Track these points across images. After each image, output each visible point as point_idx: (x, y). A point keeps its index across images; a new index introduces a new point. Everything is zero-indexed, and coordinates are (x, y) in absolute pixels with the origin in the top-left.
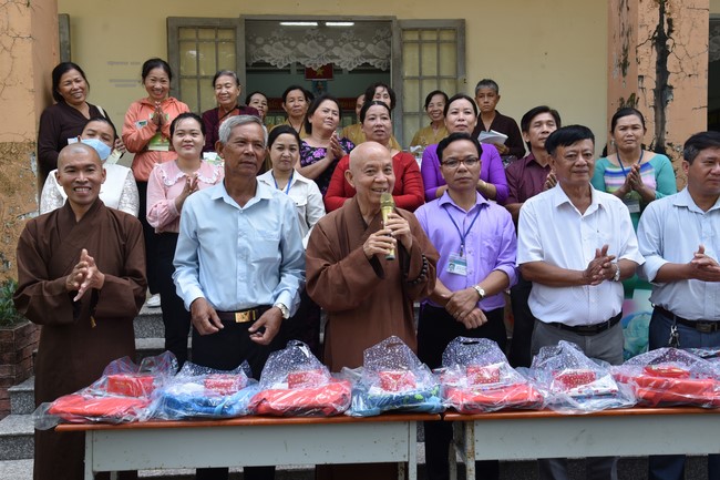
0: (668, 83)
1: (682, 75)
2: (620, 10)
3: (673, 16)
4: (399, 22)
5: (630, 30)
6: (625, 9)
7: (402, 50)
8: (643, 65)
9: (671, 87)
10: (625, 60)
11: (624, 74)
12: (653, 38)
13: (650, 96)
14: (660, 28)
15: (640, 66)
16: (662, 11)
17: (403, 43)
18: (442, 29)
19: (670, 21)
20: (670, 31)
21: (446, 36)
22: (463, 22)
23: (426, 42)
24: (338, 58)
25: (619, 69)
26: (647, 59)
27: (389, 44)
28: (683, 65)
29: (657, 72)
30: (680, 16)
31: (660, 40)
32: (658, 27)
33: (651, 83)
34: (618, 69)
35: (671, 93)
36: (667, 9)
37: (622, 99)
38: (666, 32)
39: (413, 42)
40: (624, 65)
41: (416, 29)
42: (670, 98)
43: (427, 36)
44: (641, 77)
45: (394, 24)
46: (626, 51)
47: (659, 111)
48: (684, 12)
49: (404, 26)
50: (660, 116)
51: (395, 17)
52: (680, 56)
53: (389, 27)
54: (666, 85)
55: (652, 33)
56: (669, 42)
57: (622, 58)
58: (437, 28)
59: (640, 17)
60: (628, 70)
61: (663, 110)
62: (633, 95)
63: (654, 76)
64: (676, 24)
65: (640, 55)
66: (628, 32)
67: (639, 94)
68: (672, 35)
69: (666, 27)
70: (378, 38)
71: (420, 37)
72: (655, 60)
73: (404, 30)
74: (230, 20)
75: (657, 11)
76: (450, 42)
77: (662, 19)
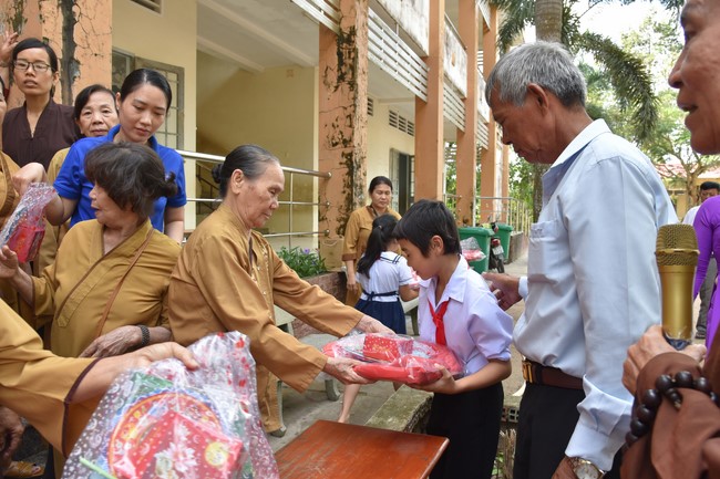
0: (75, 57)
1: (89, 51)
8: (49, 25)
9: (78, 62)
10: (19, 15)
15: (44, 26)
26: (52, 20)
28: (90, 41)
29: (64, 40)
35: (78, 69)
40: (17, 21)
42: (77, 74)
46: (19, 4)
47: (67, 87)
50: (67, 93)
52: (88, 29)
54: (72, 58)
56: (75, 9)
57: (13, 12)
61: (70, 86)
63: (61, 43)
65: (44, 13)
72: (61, 24)
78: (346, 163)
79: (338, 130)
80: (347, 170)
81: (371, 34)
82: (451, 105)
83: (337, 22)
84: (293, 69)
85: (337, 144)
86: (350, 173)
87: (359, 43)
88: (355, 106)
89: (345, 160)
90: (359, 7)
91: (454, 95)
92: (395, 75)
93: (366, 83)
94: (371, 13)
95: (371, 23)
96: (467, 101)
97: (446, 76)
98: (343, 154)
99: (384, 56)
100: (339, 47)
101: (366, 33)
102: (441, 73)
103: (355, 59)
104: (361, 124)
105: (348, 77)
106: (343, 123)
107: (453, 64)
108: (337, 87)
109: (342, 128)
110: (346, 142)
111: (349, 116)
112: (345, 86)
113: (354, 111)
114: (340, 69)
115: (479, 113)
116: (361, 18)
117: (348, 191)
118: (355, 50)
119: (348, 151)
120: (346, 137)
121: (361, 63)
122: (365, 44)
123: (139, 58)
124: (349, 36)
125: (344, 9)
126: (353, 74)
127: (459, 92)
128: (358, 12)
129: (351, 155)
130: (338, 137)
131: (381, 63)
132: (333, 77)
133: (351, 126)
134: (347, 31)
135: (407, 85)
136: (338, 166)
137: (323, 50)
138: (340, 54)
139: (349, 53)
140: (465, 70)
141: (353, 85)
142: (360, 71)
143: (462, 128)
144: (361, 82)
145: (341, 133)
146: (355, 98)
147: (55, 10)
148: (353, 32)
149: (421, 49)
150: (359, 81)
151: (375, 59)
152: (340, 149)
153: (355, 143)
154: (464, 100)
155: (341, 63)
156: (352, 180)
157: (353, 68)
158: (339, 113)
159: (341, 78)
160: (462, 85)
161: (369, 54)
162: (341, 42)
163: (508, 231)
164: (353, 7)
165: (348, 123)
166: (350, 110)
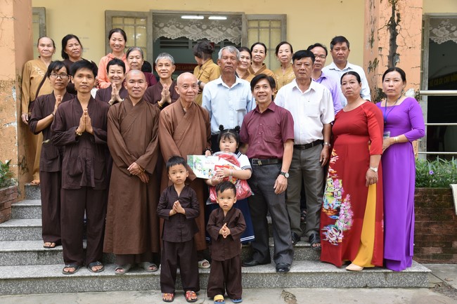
0: (397, 52)
1: (406, 47)
2: (371, 8)
3: (400, 12)
4: (246, 15)
5: (375, 20)
6: (373, 7)
7: (248, 33)
8: (382, 41)
9: (399, 55)
10: (372, 39)
11: (372, 47)
12: (388, 25)
13: (386, 60)
14: (392, 19)
15: (379, 42)
16: (394, 9)
17: (248, 28)
18: (273, 20)
19: (398, 15)
20: (399, 21)
21: (275, 24)
22: (285, 16)
23: (262, 28)
24: (209, 35)
25: (369, 44)
26: (384, 38)
27: (240, 29)
28: (406, 41)
29: (390, 45)
30: (404, 12)
31: (393, 26)
33: (386, 52)
35: (398, 58)
36: (397, 7)
37: (370, 62)
38: (396, 21)
39: (254, 28)
40: (372, 41)
41: (257, 20)
42: (397, 61)
43: (264, 24)
44: (380, 48)
45: (243, 17)
46: (373, 33)
48: (407, 9)
49: (249, 18)
51: (244, 13)
52: (405, 35)
53: (241, 19)
54: (395, 53)
55: (387, 22)
56: (397, 27)
57: (371, 37)
58: (270, 19)
59: (380, 12)
60: (374, 44)
62: (376, 59)
63: (389, 48)
64: (402, 16)
65: (380, 35)
66: (374, 22)
67: (379, 58)
68: (400, 23)
69: (396, 18)
70: (234, 25)
71: (259, 25)
72: (389, 38)
73: (249, 21)
74: (143, 13)
75: (391, 9)
76: (277, 28)
77: (393, 13)
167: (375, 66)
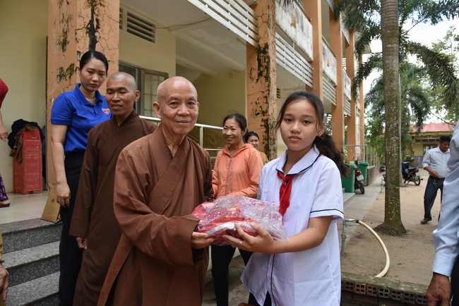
2: (61, 4)
3: (100, 18)
5: (70, 18)
6: (65, 3)
8: (81, 44)
10: (65, 40)
11: (64, 50)
12: (87, 28)
14: (91, 22)
15: (78, 45)
16: (93, 12)
19: (97, 20)
20: (98, 27)
26: (83, 41)
30: (103, 20)
31: (92, 31)
32: (90, 21)
34: (58, 46)
36: (96, 11)
37: (61, 69)
38: (95, 26)
40: (64, 43)
44: (79, 53)
46: (65, 33)
48: (105, 18)
52: (104, 45)
55: (86, 24)
56: (96, 34)
57: (62, 38)
59: (78, 10)
60: (67, 47)
62: (73, 65)
64: (101, 24)
65: (78, 37)
66: (68, 20)
67: (77, 64)
68: (99, 30)
69: (95, 23)
72: (88, 44)
75: (89, 10)
77: (92, 17)
78: (264, 125)
79: (259, 105)
80: (265, 130)
81: (277, 48)
82: (328, 90)
83: (257, 40)
84: (232, 73)
85: (258, 114)
86: (267, 132)
87: (270, 53)
88: (269, 90)
89: (263, 123)
90: (270, 31)
91: (329, 84)
92: (293, 72)
93: (275, 77)
94: (277, 35)
95: (277, 42)
96: (337, 87)
97: (324, 72)
98: (262, 120)
99: (286, 61)
100: (258, 56)
101: (275, 47)
102: (321, 71)
103: (268, 62)
104: (273, 102)
105: (265, 73)
106: (262, 101)
107: (328, 66)
108: (258, 80)
109: (261, 104)
110: (264, 113)
111: (266, 97)
112: (263, 79)
113: (269, 94)
114: (259, 69)
115: (345, 95)
116: (271, 38)
117: (266, 142)
118: (268, 57)
119: (265, 118)
120: (264, 110)
121: (272, 65)
122: (274, 54)
123: (142, 69)
124: (264, 49)
125: (261, 33)
126: (267, 72)
127: (332, 82)
128: (269, 34)
129: (267, 120)
130: (259, 110)
131: (284, 65)
132: (255, 74)
133: (267, 103)
134: (263, 46)
135: (301, 78)
136: (260, 127)
137: (249, 58)
138: (259, 60)
139: (265, 59)
140: (335, 69)
141: (267, 78)
142: (271, 70)
143: (335, 104)
144: (273, 76)
145: (261, 107)
146: (269, 86)
147: (85, 35)
148: (267, 46)
149: (308, 56)
150: (271, 75)
151: (280, 63)
152: (260, 117)
153: (270, 113)
154: (335, 87)
155: (260, 65)
156: (268, 135)
157: (267, 68)
158: (260, 95)
159: (260, 74)
160: (334, 78)
161: (277, 60)
162: (259, 53)
163: (366, 166)
164: (266, 32)
165: (265, 101)
166: (266, 93)
167: (71, 74)
